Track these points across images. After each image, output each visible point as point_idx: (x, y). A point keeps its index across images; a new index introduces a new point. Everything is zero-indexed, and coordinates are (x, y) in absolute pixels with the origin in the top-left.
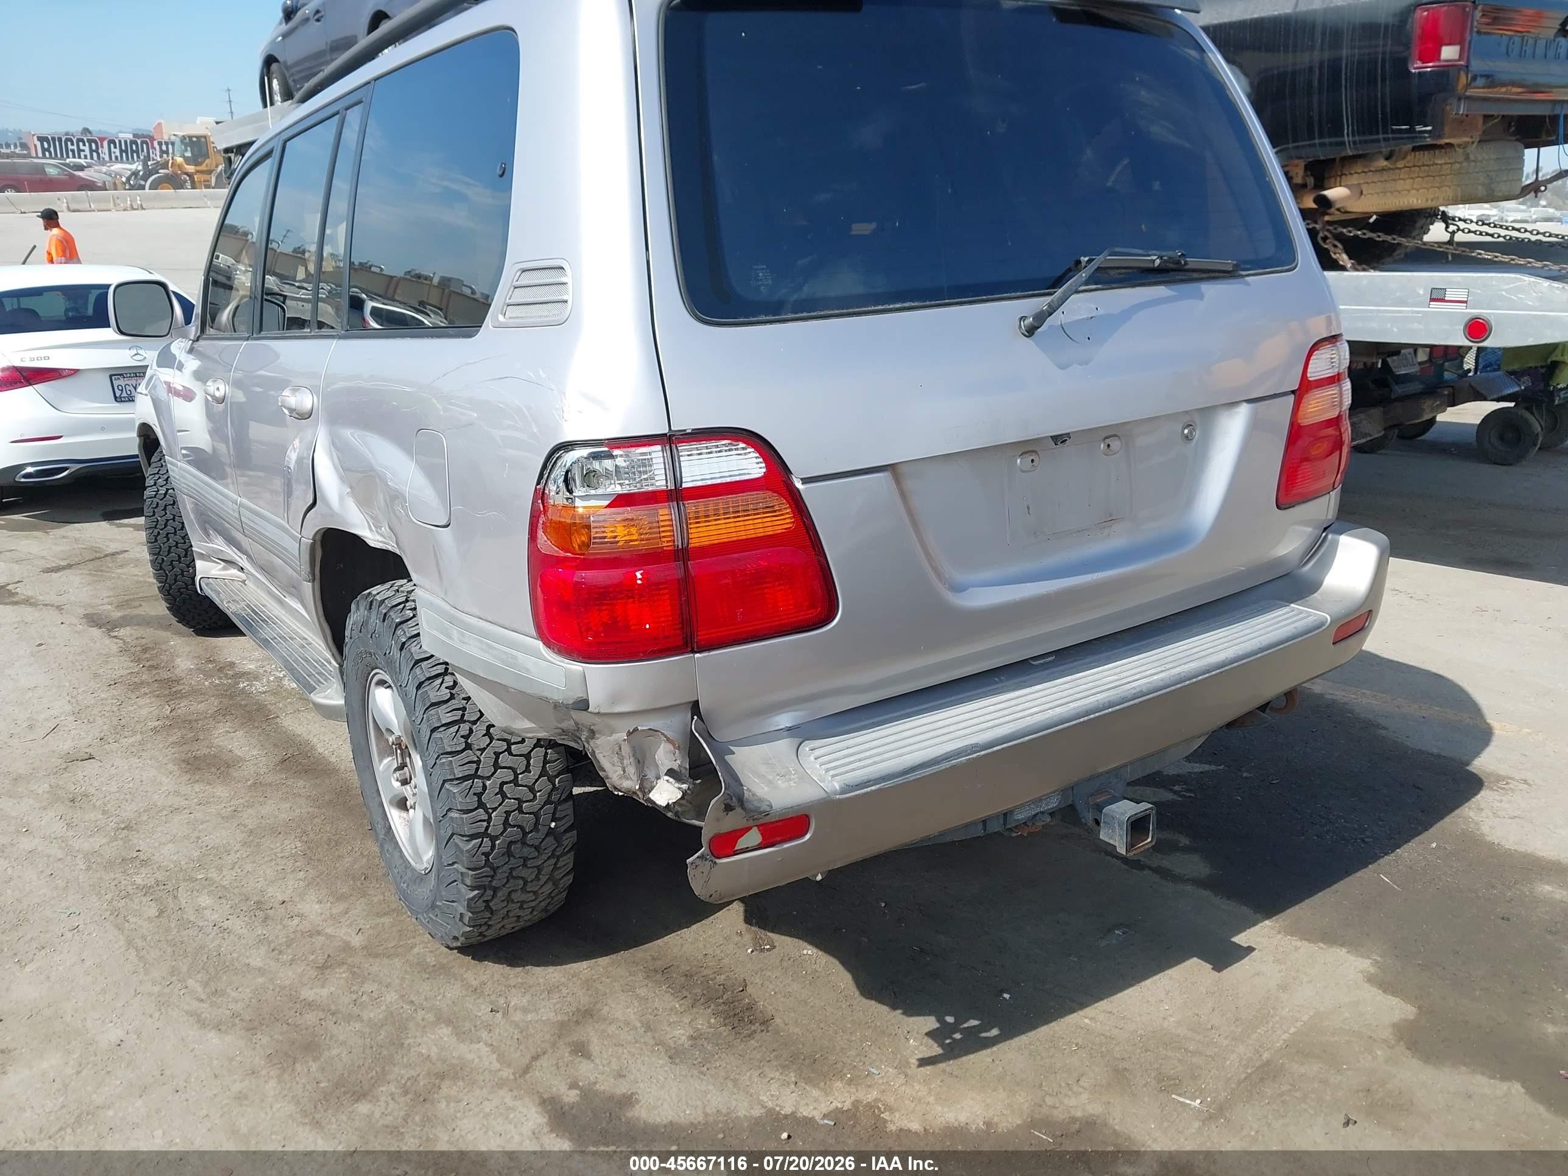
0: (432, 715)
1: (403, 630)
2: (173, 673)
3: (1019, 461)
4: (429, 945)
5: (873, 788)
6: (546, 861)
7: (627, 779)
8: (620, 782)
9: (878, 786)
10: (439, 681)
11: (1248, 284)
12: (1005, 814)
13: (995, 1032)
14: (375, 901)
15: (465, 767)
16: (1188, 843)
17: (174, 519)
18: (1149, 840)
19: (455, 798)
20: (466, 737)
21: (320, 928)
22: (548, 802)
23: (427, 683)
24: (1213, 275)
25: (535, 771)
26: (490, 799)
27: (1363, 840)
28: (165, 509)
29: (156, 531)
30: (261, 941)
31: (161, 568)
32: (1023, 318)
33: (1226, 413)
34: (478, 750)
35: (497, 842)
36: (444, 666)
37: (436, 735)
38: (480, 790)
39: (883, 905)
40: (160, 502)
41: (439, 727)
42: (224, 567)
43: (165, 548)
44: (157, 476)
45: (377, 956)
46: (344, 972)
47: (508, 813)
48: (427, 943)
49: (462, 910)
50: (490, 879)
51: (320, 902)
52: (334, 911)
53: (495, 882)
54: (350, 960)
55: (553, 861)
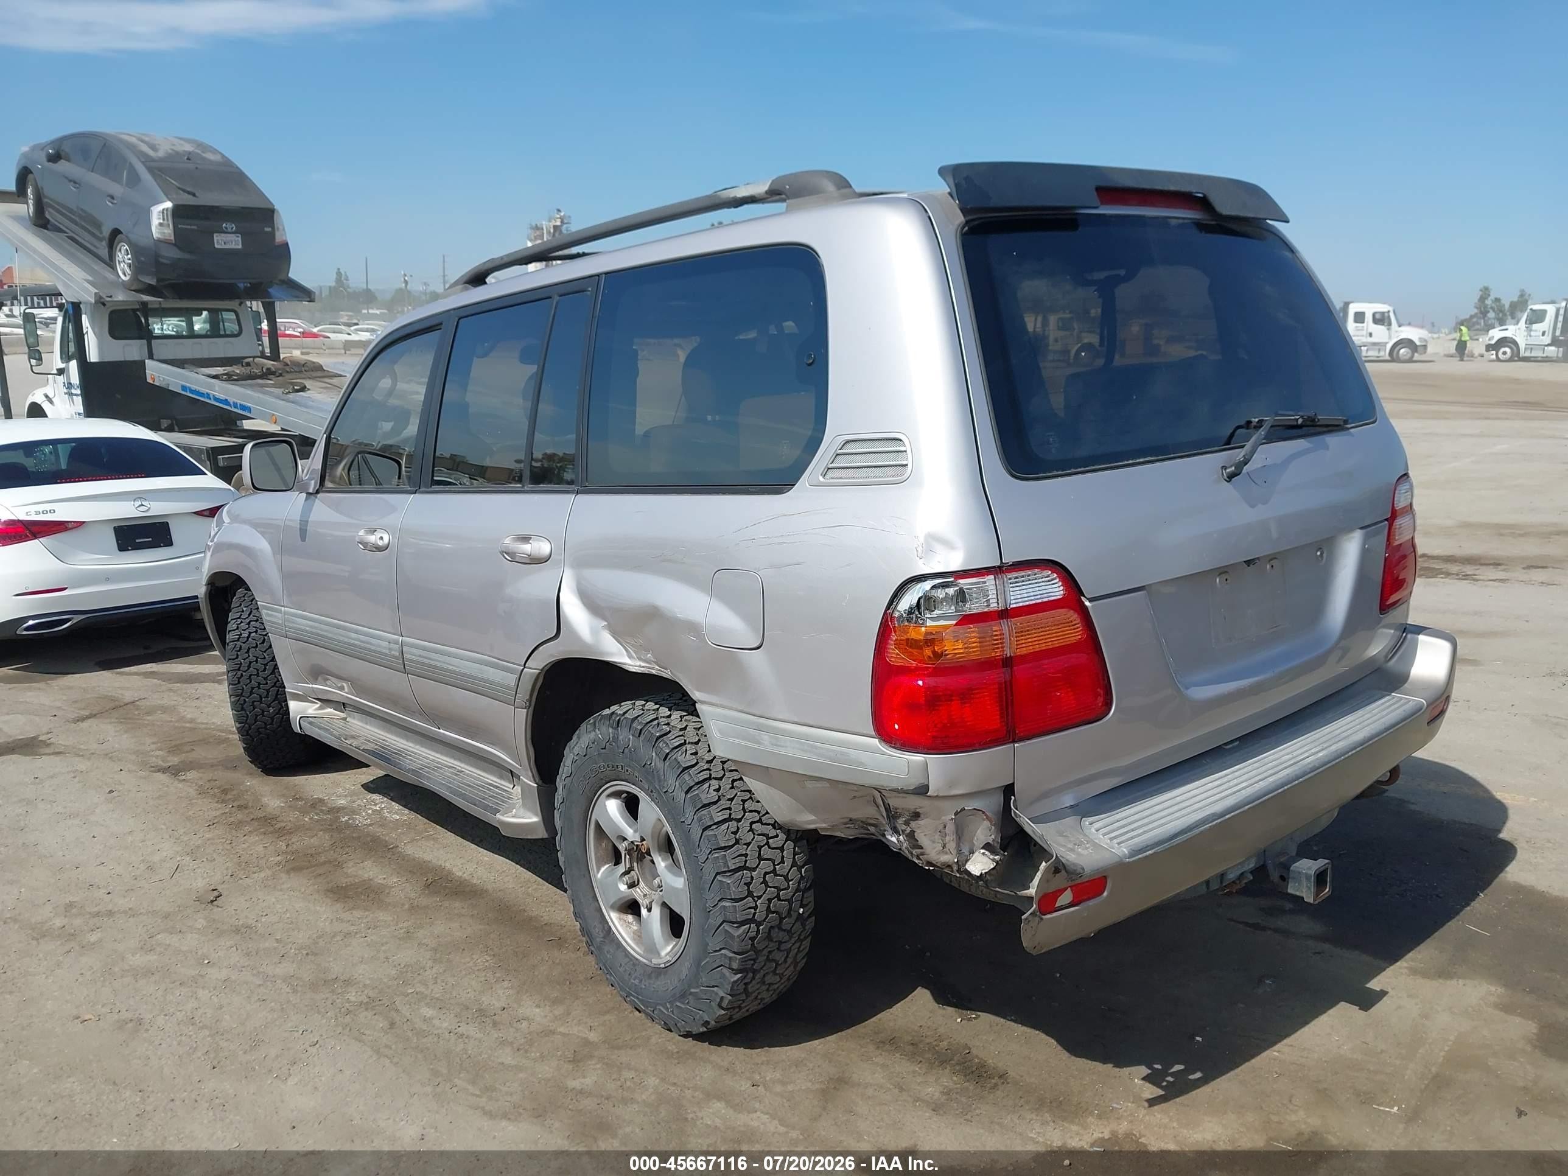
0: (704, 815)
1: (665, 743)
2: (265, 812)
3: (1218, 580)
4: (663, 1036)
5: (1150, 852)
6: (794, 944)
7: (946, 853)
8: (938, 857)
9: (1153, 851)
10: (707, 785)
11: (1352, 435)
12: (1223, 874)
13: (1198, 1075)
14: (591, 1002)
15: (737, 860)
16: (1291, 906)
17: (257, 661)
18: (1327, 890)
19: (729, 888)
20: (735, 833)
21: (552, 1028)
22: (797, 890)
23: (696, 787)
24: (1330, 428)
25: (788, 862)
26: (757, 888)
27: (1437, 896)
28: (248, 652)
29: (239, 673)
30: (503, 1043)
31: (243, 709)
32: (1224, 468)
33: (1345, 538)
34: (745, 844)
35: (761, 927)
36: (708, 772)
37: (707, 833)
38: (749, 880)
39: (1058, 975)
40: (243, 645)
41: (711, 826)
42: (321, 706)
43: (247, 689)
44: (239, 621)
45: (619, 1048)
46: (596, 1064)
47: (770, 900)
48: (660, 1034)
49: (722, 994)
50: (752, 962)
51: (538, 1006)
52: (557, 1013)
53: (756, 965)
54: (596, 1053)
55: (797, 945)
